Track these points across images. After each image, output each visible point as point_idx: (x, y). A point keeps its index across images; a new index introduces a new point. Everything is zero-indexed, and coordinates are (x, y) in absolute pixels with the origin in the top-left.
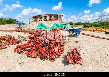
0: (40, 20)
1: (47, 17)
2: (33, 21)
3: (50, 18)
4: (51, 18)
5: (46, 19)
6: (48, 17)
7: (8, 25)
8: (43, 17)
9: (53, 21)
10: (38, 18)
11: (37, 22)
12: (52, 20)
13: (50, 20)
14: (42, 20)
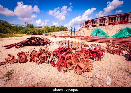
0: (94, 25)
1: (106, 21)
2: (84, 27)
3: (110, 21)
4: (113, 20)
5: (104, 23)
6: (108, 19)
7: (61, 32)
8: (99, 21)
9: (116, 25)
10: (91, 23)
11: (89, 28)
12: (114, 24)
13: (110, 24)
14: (97, 25)
